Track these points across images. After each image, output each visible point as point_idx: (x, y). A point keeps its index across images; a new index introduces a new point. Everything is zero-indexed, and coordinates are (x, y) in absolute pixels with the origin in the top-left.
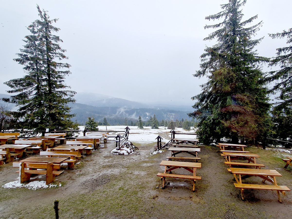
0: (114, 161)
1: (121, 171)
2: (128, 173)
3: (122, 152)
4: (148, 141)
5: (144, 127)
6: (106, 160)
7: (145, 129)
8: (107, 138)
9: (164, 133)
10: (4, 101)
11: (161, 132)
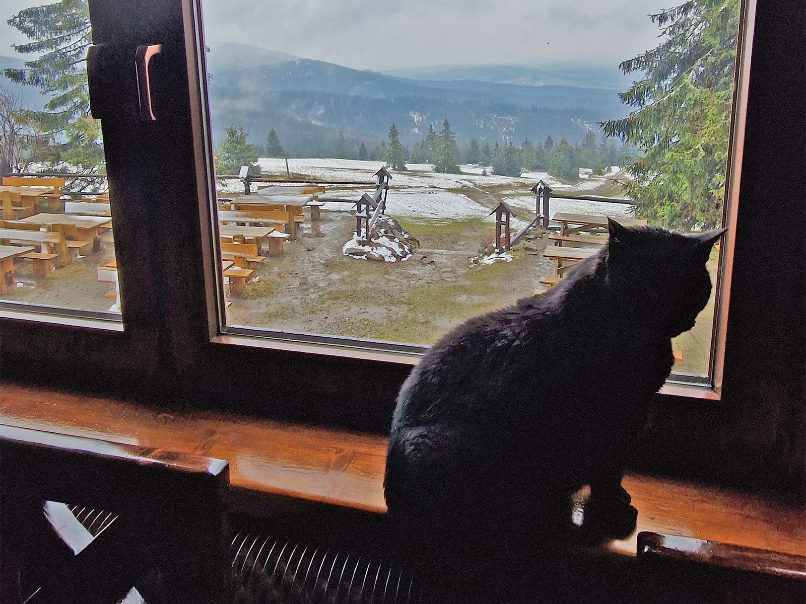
0: (360, 279)
1: (391, 312)
2: (414, 321)
3: (377, 252)
4: (435, 217)
5: (409, 166)
6: (335, 276)
7: (414, 173)
8: (321, 203)
9: (483, 188)
10: (10, 79)
11: (471, 185)
